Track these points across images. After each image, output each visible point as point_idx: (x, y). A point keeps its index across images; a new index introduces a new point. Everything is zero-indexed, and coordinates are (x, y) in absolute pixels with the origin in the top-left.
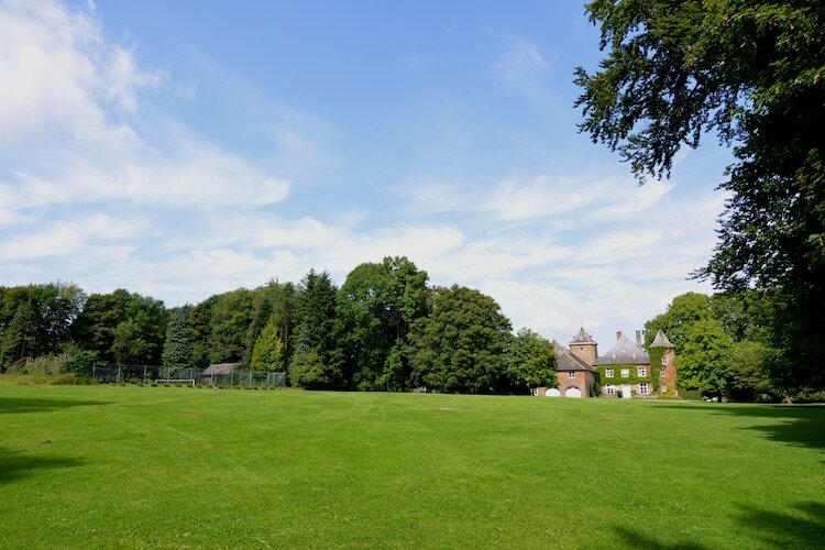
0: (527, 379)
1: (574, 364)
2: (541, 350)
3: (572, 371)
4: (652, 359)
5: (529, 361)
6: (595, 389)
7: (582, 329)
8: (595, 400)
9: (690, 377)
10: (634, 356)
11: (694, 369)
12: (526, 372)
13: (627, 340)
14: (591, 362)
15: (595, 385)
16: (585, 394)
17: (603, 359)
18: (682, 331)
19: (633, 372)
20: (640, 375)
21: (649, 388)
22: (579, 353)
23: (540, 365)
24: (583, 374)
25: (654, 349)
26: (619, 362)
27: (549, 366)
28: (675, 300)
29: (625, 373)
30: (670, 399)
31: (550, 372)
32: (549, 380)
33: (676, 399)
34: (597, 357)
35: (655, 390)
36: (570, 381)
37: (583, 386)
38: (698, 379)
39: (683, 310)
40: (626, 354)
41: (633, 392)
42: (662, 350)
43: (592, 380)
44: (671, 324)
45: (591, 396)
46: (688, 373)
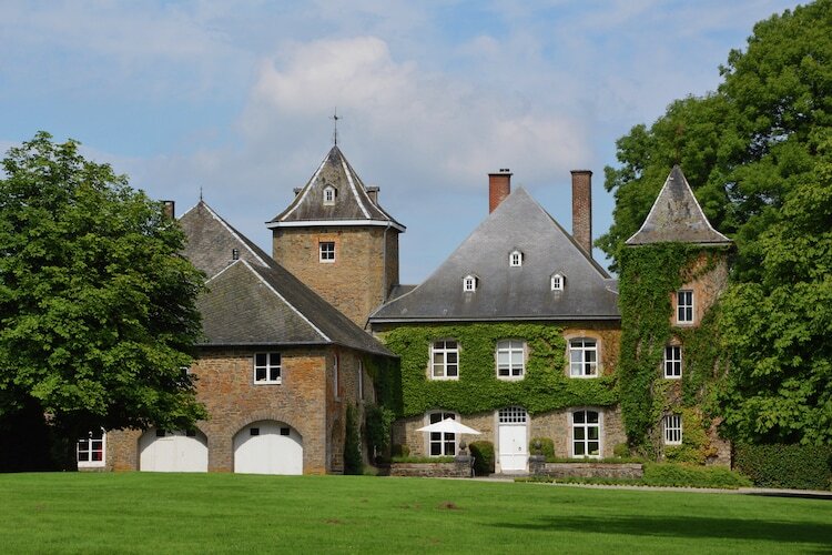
0: (40, 392)
1: (279, 317)
2: (121, 248)
3: (267, 354)
4: (631, 298)
5: (58, 304)
6: (372, 433)
7: (335, 158)
8: (367, 483)
9: (771, 384)
10: (556, 286)
11: (795, 349)
12: (40, 356)
13: (531, 211)
14: (362, 308)
15: (373, 417)
16: (321, 458)
17: (424, 294)
18: (775, 177)
19: (547, 357)
20: (575, 372)
21: (608, 432)
22: (313, 268)
23: (107, 324)
24: (319, 364)
25: (644, 254)
26: (490, 310)
27: (156, 326)
28: (762, 29)
29: (512, 358)
30: (693, 480)
31: (160, 355)
32: (151, 396)
33: (718, 481)
34: (393, 285)
35: (634, 440)
36: (259, 397)
37: (315, 421)
38: (806, 388)
39: (790, 76)
40: (522, 276)
41: (541, 452)
42: (677, 259)
43: (361, 391)
44: (730, 140)
45: (351, 467)
46: (765, 366)
